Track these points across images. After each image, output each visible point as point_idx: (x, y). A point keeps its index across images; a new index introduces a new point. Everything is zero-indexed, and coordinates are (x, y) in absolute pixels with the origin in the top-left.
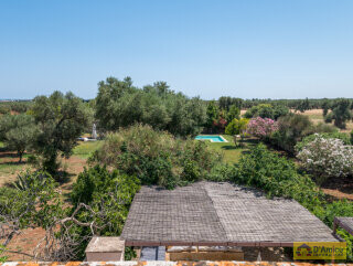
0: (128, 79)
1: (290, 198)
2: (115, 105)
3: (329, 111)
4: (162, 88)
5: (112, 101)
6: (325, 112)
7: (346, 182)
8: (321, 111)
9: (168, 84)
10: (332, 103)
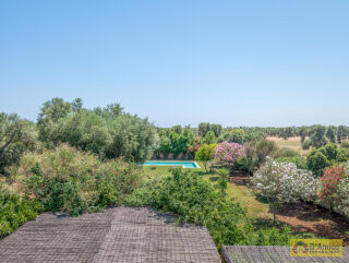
0: (78, 100)
1: (201, 225)
2: (53, 126)
3: (307, 138)
4: (117, 110)
5: (51, 122)
6: (303, 139)
7: (306, 209)
8: (299, 138)
9: (121, 106)
10: (309, 130)
